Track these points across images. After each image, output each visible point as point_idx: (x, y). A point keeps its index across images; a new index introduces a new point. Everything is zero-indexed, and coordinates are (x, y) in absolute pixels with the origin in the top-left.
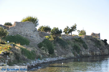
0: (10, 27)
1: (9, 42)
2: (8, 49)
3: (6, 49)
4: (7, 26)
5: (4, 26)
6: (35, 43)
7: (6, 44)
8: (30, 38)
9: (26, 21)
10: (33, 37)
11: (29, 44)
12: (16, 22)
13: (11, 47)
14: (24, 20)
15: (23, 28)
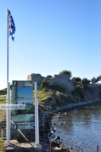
0: (51, 79)
1: (51, 90)
2: (51, 95)
3: (49, 95)
4: (49, 78)
5: (47, 78)
6: (70, 90)
7: (49, 91)
8: (65, 87)
9: (62, 74)
10: (68, 86)
11: (65, 91)
12: (55, 75)
13: (53, 93)
14: (61, 73)
15: (60, 79)
